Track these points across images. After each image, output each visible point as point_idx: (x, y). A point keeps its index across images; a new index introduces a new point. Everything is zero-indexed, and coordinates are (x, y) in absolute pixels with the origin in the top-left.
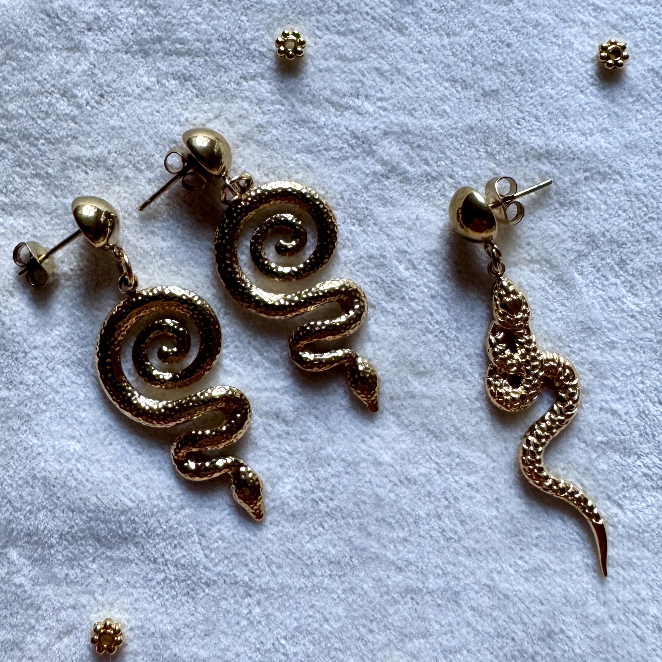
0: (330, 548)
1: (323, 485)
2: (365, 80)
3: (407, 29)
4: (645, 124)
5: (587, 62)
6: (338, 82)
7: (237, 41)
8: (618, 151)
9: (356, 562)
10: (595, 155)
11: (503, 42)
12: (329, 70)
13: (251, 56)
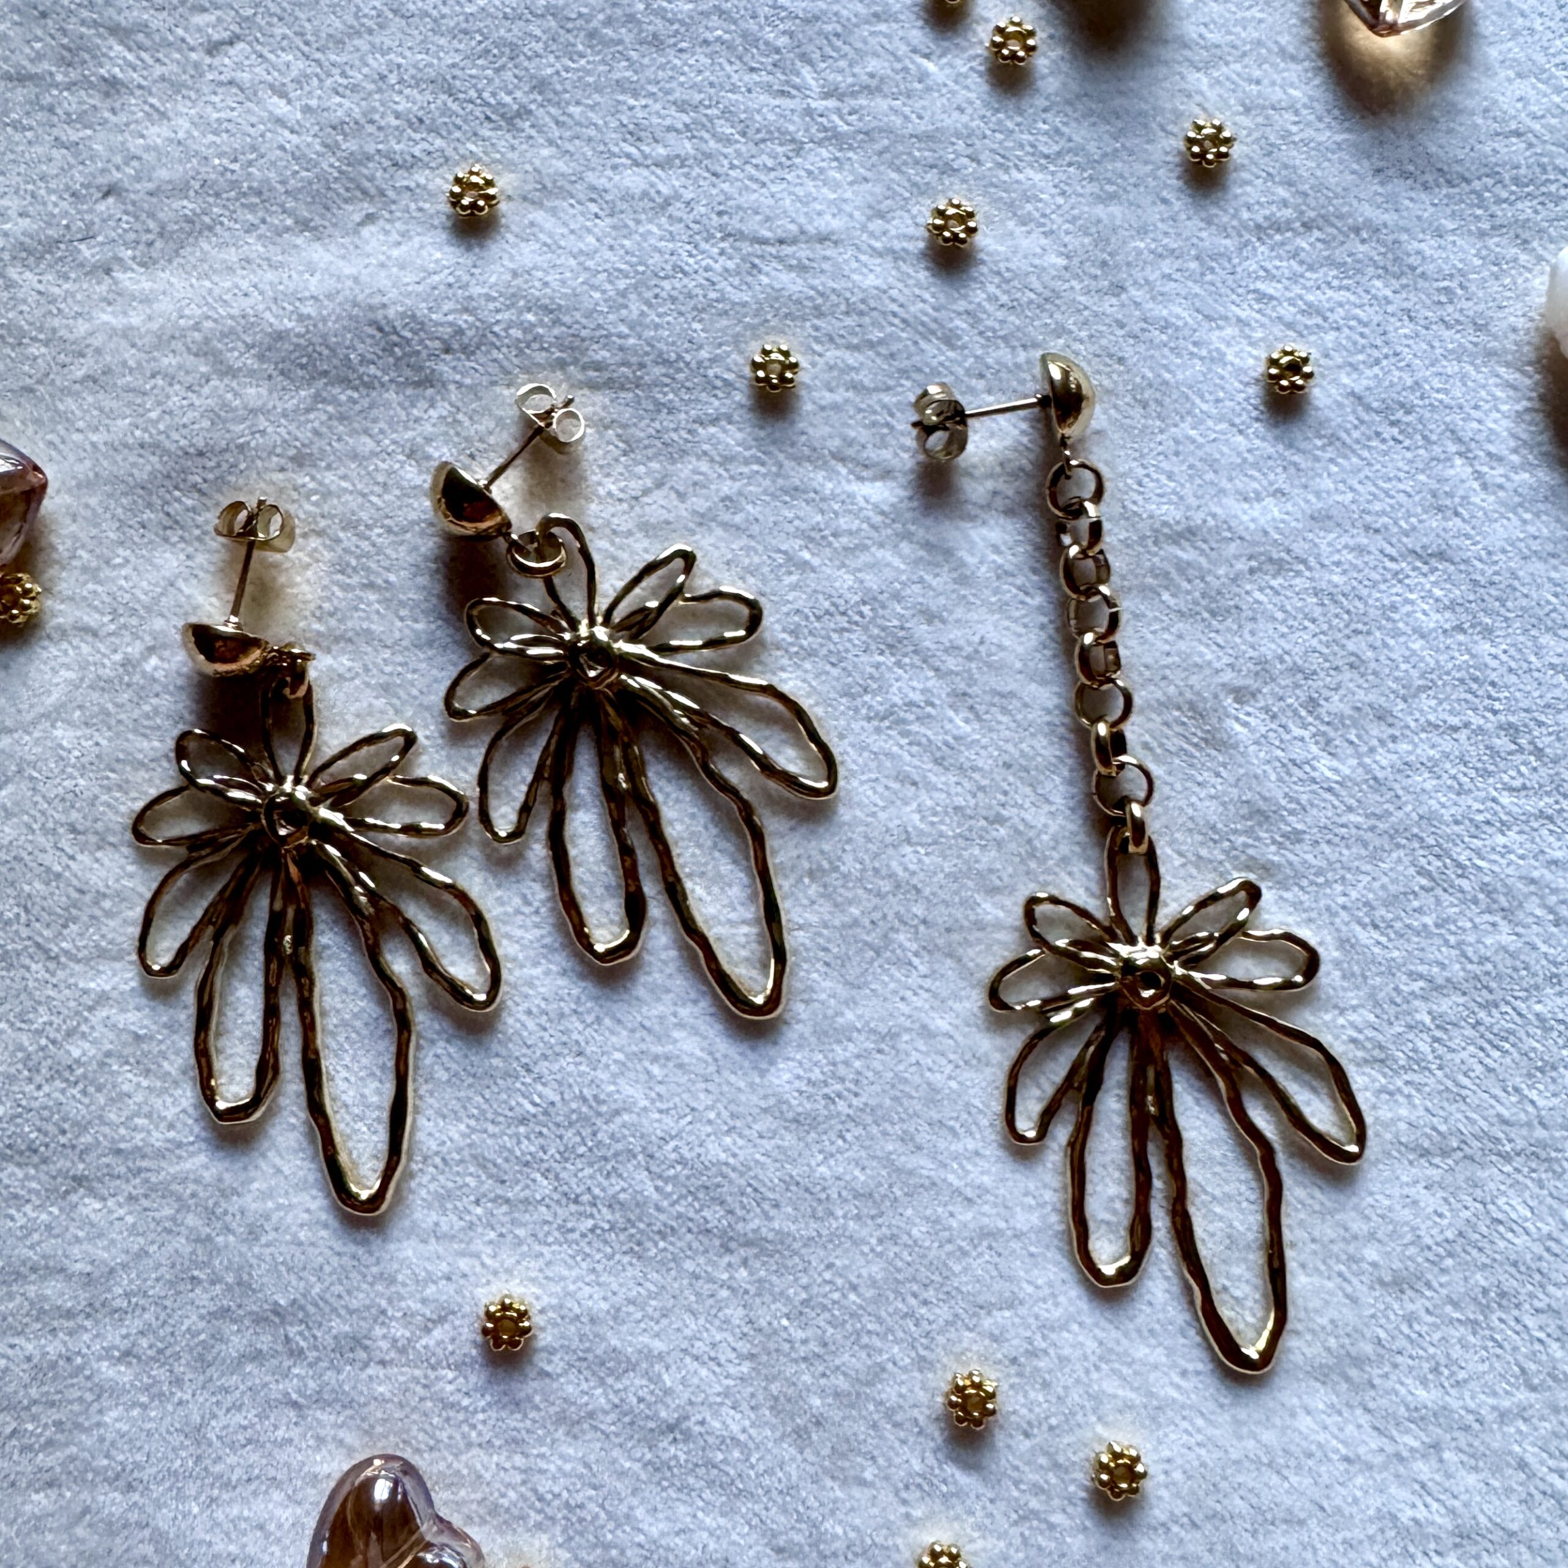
0: (857, 1172)
1: (842, 1070)
2: (894, 422)
3: (959, 338)
4: (1344, 482)
5: (1247, 384)
6: (849, 426)
7: (687, 364)
8: (1300, 526)
9: (899, 1193)
10: (1266, 533)
11: (1111, 356)
12: (836, 407)
13: (710, 386)
